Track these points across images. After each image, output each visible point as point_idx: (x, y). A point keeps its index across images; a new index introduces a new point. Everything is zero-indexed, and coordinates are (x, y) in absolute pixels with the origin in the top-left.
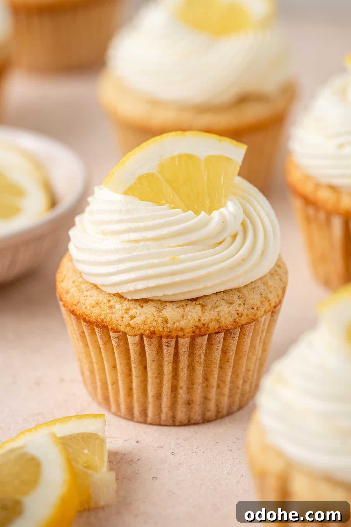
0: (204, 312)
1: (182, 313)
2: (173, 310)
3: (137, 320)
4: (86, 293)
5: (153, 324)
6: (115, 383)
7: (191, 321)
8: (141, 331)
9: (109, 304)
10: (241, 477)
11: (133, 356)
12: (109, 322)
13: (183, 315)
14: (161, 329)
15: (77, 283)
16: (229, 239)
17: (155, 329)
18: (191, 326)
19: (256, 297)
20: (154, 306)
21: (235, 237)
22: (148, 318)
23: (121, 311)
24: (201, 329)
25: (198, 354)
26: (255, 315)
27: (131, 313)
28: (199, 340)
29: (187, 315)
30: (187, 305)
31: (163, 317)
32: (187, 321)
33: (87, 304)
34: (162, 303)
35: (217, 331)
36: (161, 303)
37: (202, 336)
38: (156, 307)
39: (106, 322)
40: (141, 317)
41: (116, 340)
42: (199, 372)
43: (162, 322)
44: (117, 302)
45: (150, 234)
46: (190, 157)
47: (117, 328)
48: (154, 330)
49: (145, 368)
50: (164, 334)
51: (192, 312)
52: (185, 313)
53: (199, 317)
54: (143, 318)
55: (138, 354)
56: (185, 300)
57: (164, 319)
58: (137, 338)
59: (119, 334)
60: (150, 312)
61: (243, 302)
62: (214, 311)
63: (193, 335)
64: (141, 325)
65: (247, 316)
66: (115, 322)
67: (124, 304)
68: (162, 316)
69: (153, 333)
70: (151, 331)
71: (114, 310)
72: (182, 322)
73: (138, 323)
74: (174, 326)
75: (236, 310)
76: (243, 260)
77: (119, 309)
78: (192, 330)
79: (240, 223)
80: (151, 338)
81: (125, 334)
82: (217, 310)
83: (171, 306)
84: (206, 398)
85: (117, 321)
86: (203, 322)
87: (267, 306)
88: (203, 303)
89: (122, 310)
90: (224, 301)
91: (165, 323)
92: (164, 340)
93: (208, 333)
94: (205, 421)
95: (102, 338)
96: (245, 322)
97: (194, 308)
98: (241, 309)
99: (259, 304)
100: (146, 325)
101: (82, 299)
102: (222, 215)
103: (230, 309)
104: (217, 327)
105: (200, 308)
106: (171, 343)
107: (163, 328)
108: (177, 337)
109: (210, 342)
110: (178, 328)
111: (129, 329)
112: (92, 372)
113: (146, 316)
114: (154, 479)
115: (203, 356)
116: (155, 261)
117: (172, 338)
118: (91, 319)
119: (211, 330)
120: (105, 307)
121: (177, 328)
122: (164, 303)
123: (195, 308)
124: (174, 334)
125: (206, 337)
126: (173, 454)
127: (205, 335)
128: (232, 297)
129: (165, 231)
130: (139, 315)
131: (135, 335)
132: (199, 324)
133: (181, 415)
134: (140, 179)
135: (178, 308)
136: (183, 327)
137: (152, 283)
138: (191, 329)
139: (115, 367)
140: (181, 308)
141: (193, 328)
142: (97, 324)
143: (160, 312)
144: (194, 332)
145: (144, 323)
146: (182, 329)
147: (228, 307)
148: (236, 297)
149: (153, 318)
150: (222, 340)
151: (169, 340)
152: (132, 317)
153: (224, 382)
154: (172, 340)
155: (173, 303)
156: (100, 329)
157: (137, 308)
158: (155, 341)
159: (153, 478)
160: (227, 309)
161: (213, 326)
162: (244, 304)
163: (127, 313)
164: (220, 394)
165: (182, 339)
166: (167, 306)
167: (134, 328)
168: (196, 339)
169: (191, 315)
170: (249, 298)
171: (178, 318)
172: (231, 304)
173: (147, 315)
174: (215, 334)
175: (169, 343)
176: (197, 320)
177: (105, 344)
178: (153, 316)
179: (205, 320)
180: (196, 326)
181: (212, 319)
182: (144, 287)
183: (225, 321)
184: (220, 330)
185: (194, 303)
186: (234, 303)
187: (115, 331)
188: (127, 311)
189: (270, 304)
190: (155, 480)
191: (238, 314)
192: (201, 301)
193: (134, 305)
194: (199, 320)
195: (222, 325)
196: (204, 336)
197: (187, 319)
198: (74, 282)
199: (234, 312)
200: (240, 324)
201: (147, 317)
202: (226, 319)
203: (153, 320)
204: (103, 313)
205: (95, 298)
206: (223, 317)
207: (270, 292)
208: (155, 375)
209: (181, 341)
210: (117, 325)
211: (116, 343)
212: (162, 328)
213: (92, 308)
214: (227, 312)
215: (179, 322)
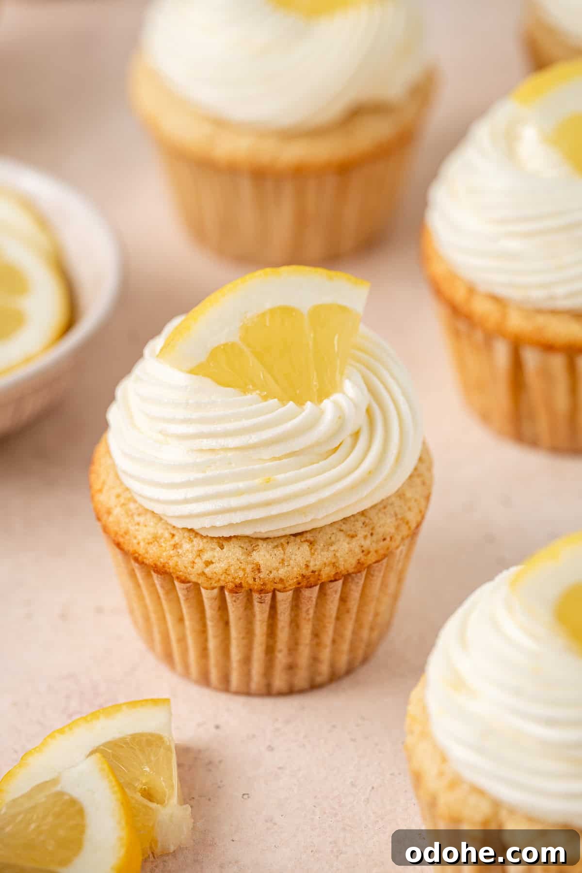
0: (313, 554)
1: (282, 556)
2: (268, 552)
3: (215, 568)
4: (137, 519)
5: (240, 574)
6: (182, 639)
7: (295, 569)
8: (222, 583)
9: (172, 543)
10: (371, 791)
11: (210, 612)
12: (174, 568)
13: (283, 560)
14: (251, 582)
15: (122, 501)
16: (349, 441)
17: (243, 582)
18: (295, 575)
19: (389, 521)
20: (240, 547)
21: (356, 435)
22: (232, 565)
23: (190, 554)
24: (309, 578)
25: (304, 609)
26: (388, 549)
27: (207, 556)
28: (306, 593)
29: (289, 559)
30: (288, 543)
31: (253, 564)
32: (290, 568)
33: (140, 538)
34: (252, 542)
35: (333, 579)
36: (250, 542)
37: (311, 587)
38: (242, 548)
39: (169, 568)
40: (221, 563)
41: (185, 592)
42: (306, 630)
43: (253, 571)
44: (184, 537)
45: (232, 442)
46: (287, 311)
47: (186, 578)
48: (241, 583)
49: (227, 623)
50: (256, 587)
51: (296, 555)
52: (285, 557)
53: (307, 561)
54: (223, 565)
55: (217, 608)
56: (285, 536)
57: (254, 566)
58: (216, 591)
59: (188, 585)
60: (233, 557)
61: (370, 532)
62: (327, 551)
63: (298, 588)
64: (222, 575)
65: (376, 552)
66: (183, 569)
67: (195, 543)
68: (252, 562)
69: (239, 586)
70: (235, 584)
71: (180, 551)
72: (282, 570)
73: (217, 572)
74: (271, 576)
75: (359, 546)
76: (370, 472)
77: (188, 550)
78: (297, 581)
79: (364, 410)
80: (237, 593)
81: (197, 585)
82: (332, 548)
83: (265, 545)
84: (315, 659)
85: (185, 567)
86: (312, 568)
87: (404, 531)
88: (312, 539)
89: (192, 552)
90: (341, 534)
91: (257, 573)
92: (256, 596)
93: (320, 582)
94: (314, 687)
95: (162, 587)
96: (374, 561)
97: (299, 548)
98: (367, 543)
99: (393, 530)
100: (229, 575)
101: (132, 528)
102: (337, 406)
103: (351, 546)
104: (333, 573)
105: (307, 547)
106: (266, 598)
107: (255, 579)
108: (274, 592)
109: (322, 593)
110: (276, 579)
111: (204, 580)
112: (147, 619)
113: (229, 563)
114: (246, 797)
115: (311, 612)
116: (241, 485)
117: (268, 593)
118: (147, 562)
119: (324, 577)
120: (167, 545)
121: (274, 579)
122: (253, 540)
123: (301, 548)
124: (270, 587)
125: (317, 588)
126: (270, 748)
127: (315, 585)
128: (354, 525)
129: (254, 438)
130: (218, 561)
131: (213, 588)
132: (307, 572)
133: (279, 681)
134: (214, 354)
135: (275, 550)
136: (283, 578)
137: (237, 518)
138: (295, 580)
139: (181, 620)
140: (280, 549)
141: (297, 578)
142: (156, 569)
143: (249, 554)
144: (299, 583)
145: (226, 572)
146: (281, 580)
147: (348, 543)
148: (359, 524)
149: (238, 565)
150: (340, 589)
151: (263, 595)
152: (208, 563)
153: (342, 636)
154: (267, 595)
155: (268, 540)
156: (159, 576)
157: (215, 549)
158: (241, 596)
159: (244, 795)
160: (347, 546)
161: (327, 573)
162: (372, 534)
163: (199, 556)
164: (335, 651)
165: (282, 593)
166: (258, 545)
167: (210, 579)
168: (303, 592)
169: (295, 560)
170: (378, 525)
171: (276, 565)
172: (353, 537)
173: (230, 560)
174: (330, 583)
175: (263, 598)
176: (304, 567)
177: (167, 593)
178: (238, 563)
179: (315, 565)
180: (302, 574)
181: (325, 564)
182: (226, 523)
183: (344, 565)
184: (337, 578)
185: (298, 539)
186: (356, 536)
187: (183, 582)
188: (200, 553)
189: (409, 528)
190: (246, 799)
191: (363, 551)
192: (309, 536)
193: (210, 544)
194: (307, 566)
195: (340, 570)
196: (315, 587)
197: (289, 565)
198: (118, 496)
199: (357, 550)
200: (366, 565)
201: (231, 563)
202: (345, 561)
203: (240, 568)
204: (164, 554)
205: (151, 530)
206: (341, 559)
207: (410, 509)
208: (241, 636)
209: (280, 596)
210: (186, 573)
211: (184, 595)
212: (253, 580)
213: (147, 545)
214: (347, 550)
215: (278, 571)
